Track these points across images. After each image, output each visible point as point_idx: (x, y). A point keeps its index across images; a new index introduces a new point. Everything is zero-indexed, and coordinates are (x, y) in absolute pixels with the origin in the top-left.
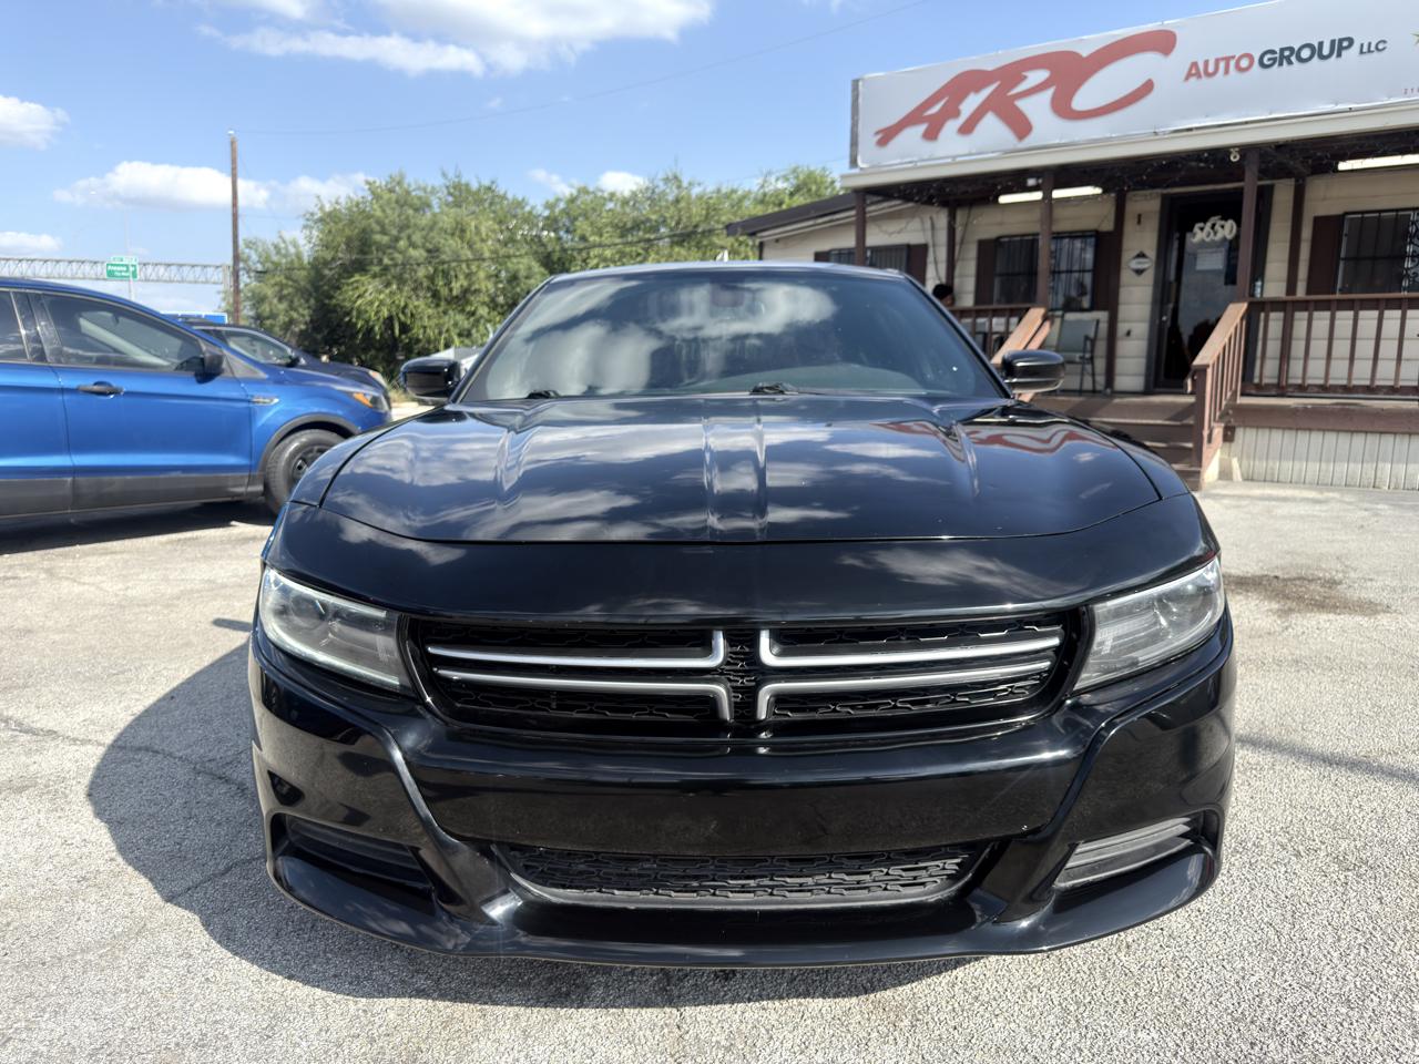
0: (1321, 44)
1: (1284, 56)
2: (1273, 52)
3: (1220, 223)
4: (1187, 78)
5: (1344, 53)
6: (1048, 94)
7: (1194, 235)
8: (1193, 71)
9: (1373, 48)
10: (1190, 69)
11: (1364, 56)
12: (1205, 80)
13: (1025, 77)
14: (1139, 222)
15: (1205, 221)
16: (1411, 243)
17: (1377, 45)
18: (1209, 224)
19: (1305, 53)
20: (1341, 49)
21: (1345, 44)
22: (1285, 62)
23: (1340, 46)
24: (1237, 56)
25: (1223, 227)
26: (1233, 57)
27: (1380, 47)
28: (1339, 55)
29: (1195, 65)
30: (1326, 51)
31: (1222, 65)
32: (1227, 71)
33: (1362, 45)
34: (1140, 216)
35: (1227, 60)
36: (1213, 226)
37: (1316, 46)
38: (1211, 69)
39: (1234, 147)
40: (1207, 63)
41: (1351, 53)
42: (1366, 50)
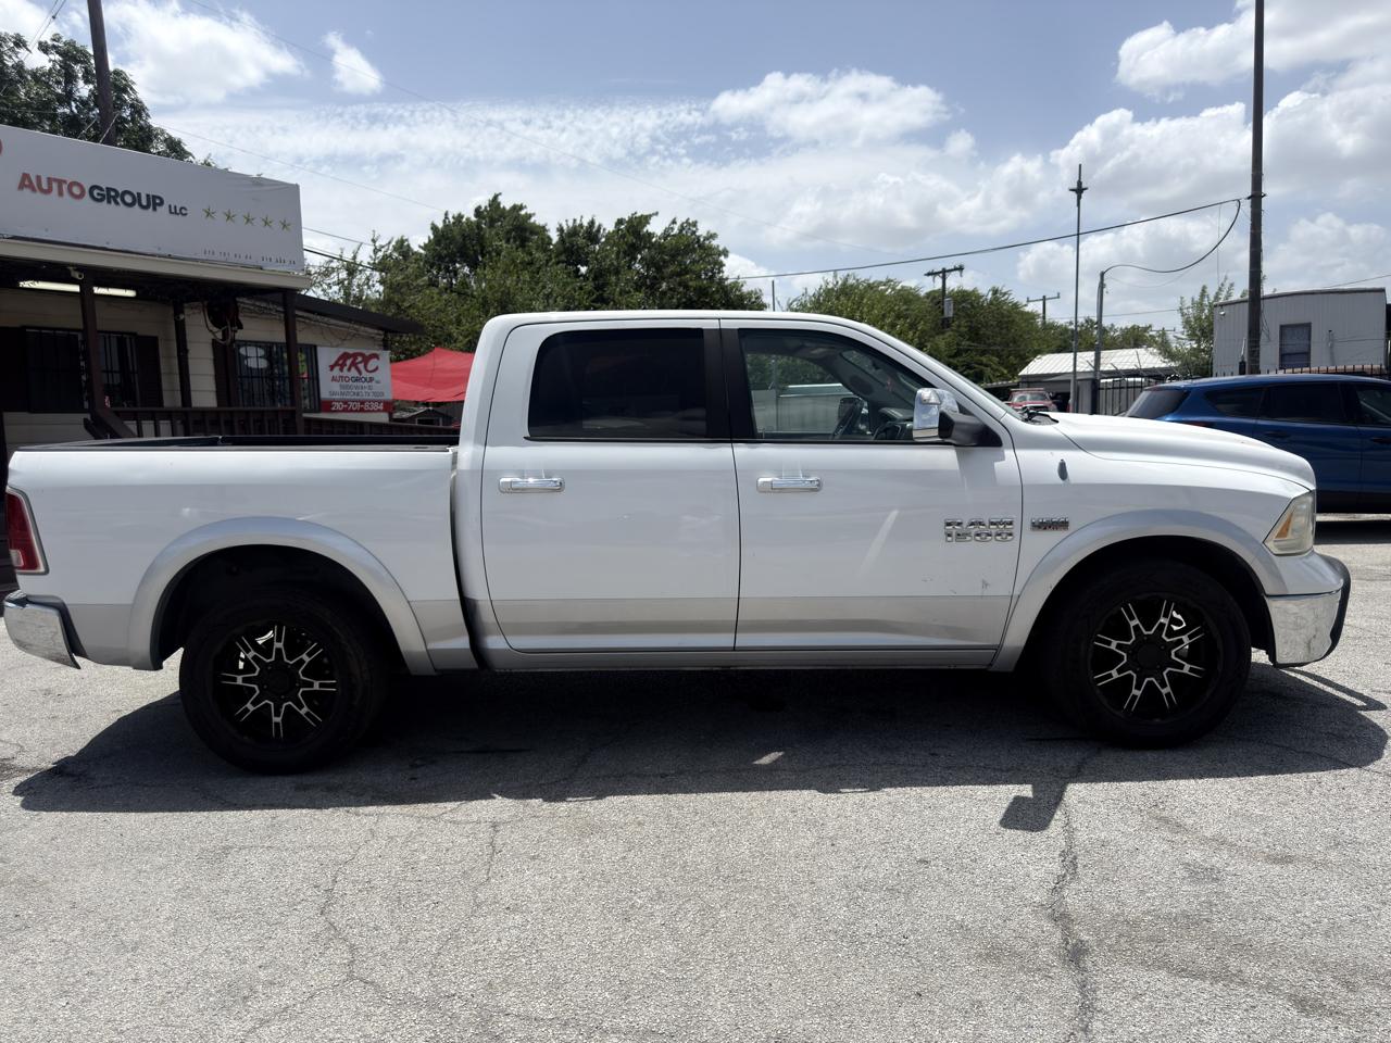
0: (139, 194)
1: (109, 196)
2: (101, 189)
4: (22, 186)
5: (158, 208)
8: (27, 183)
9: (178, 211)
10: (23, 180)
11: (173, 216)
12: (38, 194)
16: (84, 359)
17: (181, 209)
20: (155, 204)
22: (112, 202)
23: (154, 202)
24: (68, 182)
26: (65, 182)
27: (183, 211)
28: (155, 209)
29: (26, 176)
30: (144, 203)
31: (55, 185)
32: (61, 193)
33: (170, 206)
35: (60, 182)
37: (136, 195)
38: (45, 186)
39: (73, 265)
40: (39, 178)
41: (163, 210)
42: (173, 211)
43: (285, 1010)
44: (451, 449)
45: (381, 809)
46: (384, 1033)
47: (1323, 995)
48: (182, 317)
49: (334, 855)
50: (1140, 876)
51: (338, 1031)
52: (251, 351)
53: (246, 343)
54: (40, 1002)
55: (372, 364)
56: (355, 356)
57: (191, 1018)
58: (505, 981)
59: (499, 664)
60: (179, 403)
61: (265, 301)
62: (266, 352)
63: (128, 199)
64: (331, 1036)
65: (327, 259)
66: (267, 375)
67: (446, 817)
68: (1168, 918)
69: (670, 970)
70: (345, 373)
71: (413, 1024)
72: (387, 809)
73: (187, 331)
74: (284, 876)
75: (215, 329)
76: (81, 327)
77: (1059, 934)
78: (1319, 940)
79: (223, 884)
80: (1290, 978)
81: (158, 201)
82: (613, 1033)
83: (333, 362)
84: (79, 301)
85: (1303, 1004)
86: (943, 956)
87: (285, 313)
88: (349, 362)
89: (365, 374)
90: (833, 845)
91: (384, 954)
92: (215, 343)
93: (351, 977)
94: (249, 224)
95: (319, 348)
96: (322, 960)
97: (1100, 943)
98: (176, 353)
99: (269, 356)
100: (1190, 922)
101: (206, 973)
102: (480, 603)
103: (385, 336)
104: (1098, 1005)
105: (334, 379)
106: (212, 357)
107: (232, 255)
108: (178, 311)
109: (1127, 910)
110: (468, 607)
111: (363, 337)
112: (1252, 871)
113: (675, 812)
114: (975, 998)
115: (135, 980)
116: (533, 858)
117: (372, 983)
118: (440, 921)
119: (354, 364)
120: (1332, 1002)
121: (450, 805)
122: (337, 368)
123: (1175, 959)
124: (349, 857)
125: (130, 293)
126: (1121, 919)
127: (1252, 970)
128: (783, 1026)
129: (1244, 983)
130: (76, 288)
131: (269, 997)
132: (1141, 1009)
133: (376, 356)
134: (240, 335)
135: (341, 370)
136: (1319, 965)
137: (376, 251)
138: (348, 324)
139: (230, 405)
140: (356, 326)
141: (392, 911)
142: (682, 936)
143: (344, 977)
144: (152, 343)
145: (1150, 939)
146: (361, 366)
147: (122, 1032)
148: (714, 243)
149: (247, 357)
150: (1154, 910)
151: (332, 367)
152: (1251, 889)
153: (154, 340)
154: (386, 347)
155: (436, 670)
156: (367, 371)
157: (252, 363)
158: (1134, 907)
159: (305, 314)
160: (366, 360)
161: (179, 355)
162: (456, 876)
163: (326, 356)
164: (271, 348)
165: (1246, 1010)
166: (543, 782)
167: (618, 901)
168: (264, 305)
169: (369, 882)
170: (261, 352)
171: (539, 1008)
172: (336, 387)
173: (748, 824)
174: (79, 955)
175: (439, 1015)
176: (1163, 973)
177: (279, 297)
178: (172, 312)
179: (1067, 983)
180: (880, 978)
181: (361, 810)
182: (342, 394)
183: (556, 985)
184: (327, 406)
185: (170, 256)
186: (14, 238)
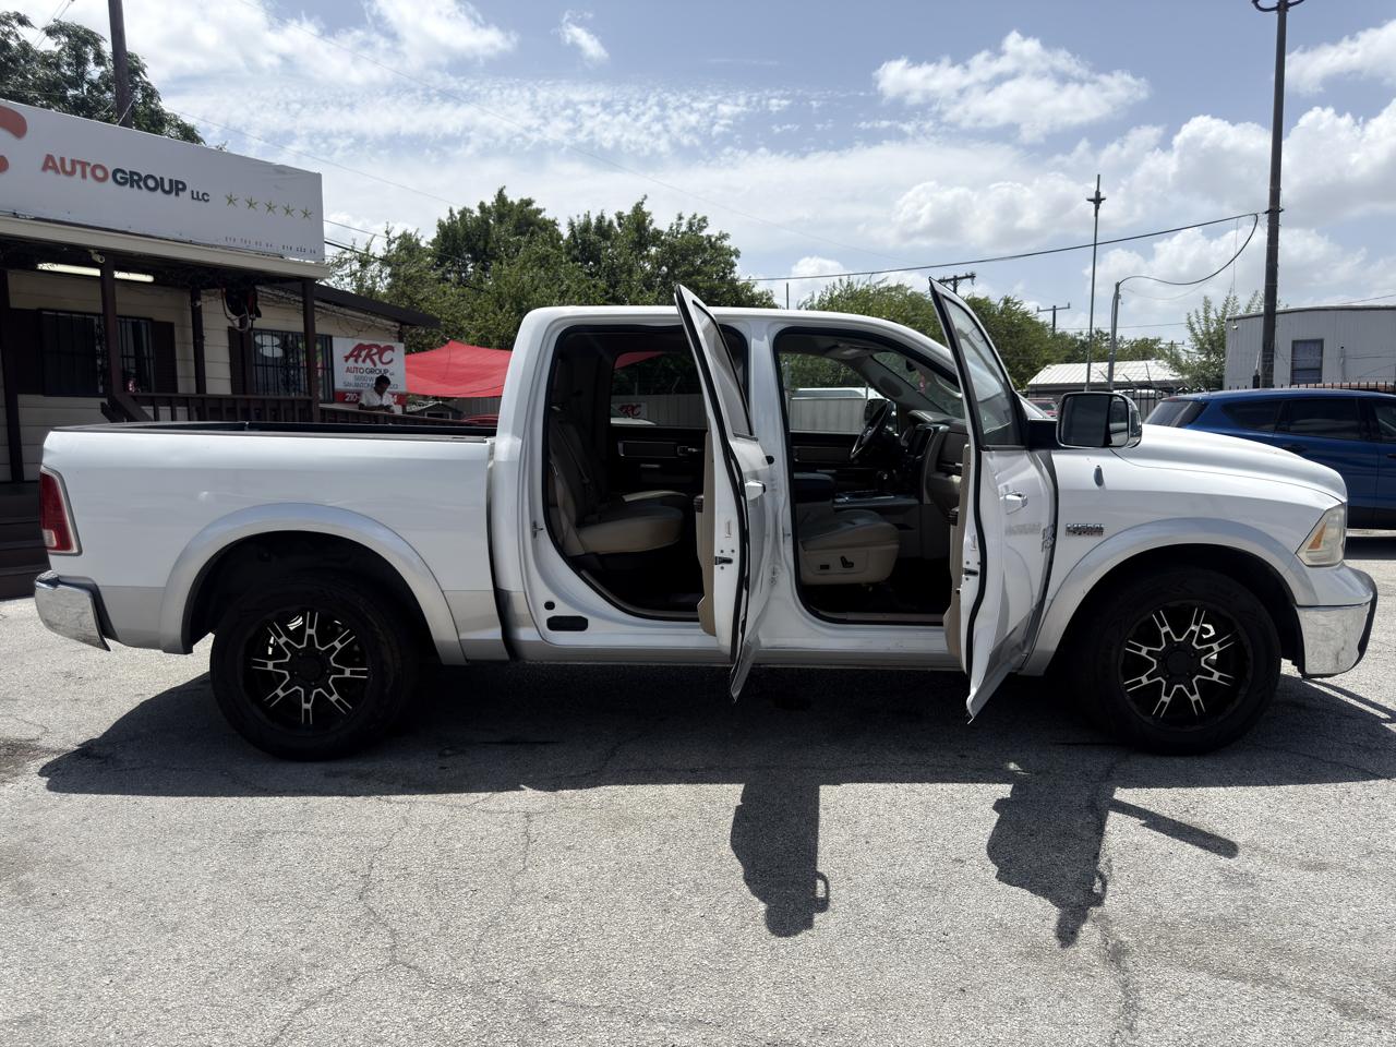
0: (162, 179)
1: (132, 179)
2: (124, 172)
4: (45, 167)
5: (180, 193)
8: (50, 164)
9: (200, 197)
10: (47, 162)
12: (62, 176)
16: (100, 344)
17: (203, 194)
20: (177, 190)
22: (135, 186)
23: (177, 187)
24: (92, 164)
26: (89, 164)
27: (205, 198)
28: (177, 194)
29: (49, 158)
30: (167, 187)
31: (78, 168)
32: (84, 176)
33: (192, 192)
35: (84, 165)
37: (159, 179)
38: (68, 168)
39: (95, 248)
40: (62, 160)
41: (185, 195)
42: (196, 197)
43: (331, 992)
44: (489, 440)
45: (413, 798)
46: (431, 1017)
47: (1364, 1000)
48: (199, 304)
49: (368, 841)
50: (1175, 880)
51: (384, 1014)
52: (267, 340)
53: (262, 332)
54: (83, 979)
55: (387, 356)
56: (370, 347)
57: (236, 998)
58: (548, 968)
59: (530, 655)
60: (194, 391)
61: (283, 289)
62: (281, 340)
63: (151, 183)
64: (378, 1018)
65: (340, 250)
66: (284, 364)
67: (479, 806)
68: (1206, 920)
69: (712, 961)
70: (360, 364)
71: (459, 1009)
72: (420, 798)
73: (204, 318)
74: (320, 861)
75: (233, 317)
76: (100, 311)
77: (1098, 935)
78: (1357, 946)
79: (259, 867)
80: (1331, 982)
81: (180, 186)
82: (660, 1021)
83: (347, 354)
84: (98, 285)
85: (1344, 1008)
86: (985, 954)
87: (305, 303)
88: (364, 353)
89: (379, 366)
90: (867, 842)
91: (426, 940)
92: (231, 330)
93: (394, 961)
94: (271, 212)
95: (334, 339)
96: (363, 944)
97: (1140, 944)
98: (191, 340)
99: (284, 345)
100: (1228, 925)
101: (248, 955)
102: (513, 594)
103: (401, 328)
104: (1142, 1004)
105: (348, 370)
106: (227, 345)
107: (253, 242)
108: (195, 297)
109: (1164, 912)
110: (501, 598)
111: (380, 329)
112: (1288, 877)
113: (707, 807)
114: (1018, 995)
115: (177, 960)
116: (569, 848)
117: (415, 968)
118: (479, 908)
119: (369, 356)
120: (1374, 1006)
121: (482, 795)
122: (352, 359)
123: (1216, 962)
124: (384, 844)
125: (149, 279)
126: (1159, 921)
127: (1291, 974)
128: (828, 1018)
129: (1285, 986)
130: (96, 272)
131: (313, 980)
132: (1184, 1009)
133: (391, 348)
134: (258, 323)
135: (356, 361)
136: (1358, 970)
137: (390, 243)
138: (364, 316)
139: (245, 393)
140: (373, 318)
141: (431, 898)
142: (722, 928)
143: (387, 961)
144: (168, 328)
145: (1190, 941)
146: (376, 358)
147: (168, 1011)
148: (726, 243)
149: (262, 346)
150: (1192, 913)
151: (347, 358)
152: (1287, 895)
153: (170, 326)
154: (401, 340)
155: (467, 660)
156: (383, 363)
157: (267, 352)
158: (1172, 910)
159: (322, 304)
160: (381, 351)
161: (194, 342)
162: (492, 865)
163: (342, 347)
164: (286, 337)
165: (1289, 1013)
166: (572, 774)
167: (656, 893)
168: (282, 294)
169: (405, 869)
170: (277, 341)
171: (584, 996)
172: (351, 378)
173: (781, 819)
174: (119, 934)
175: (484, 1001)
176: (1204, 975)
177: (297, 286)
178: (190, 298)
179: (1109, 982)
180: (922, 973)
181: (393, 798)
182: (356, 385)
183: (599, 974)
184: (340, 397)
185: (191, 242)
186: (36, 219)
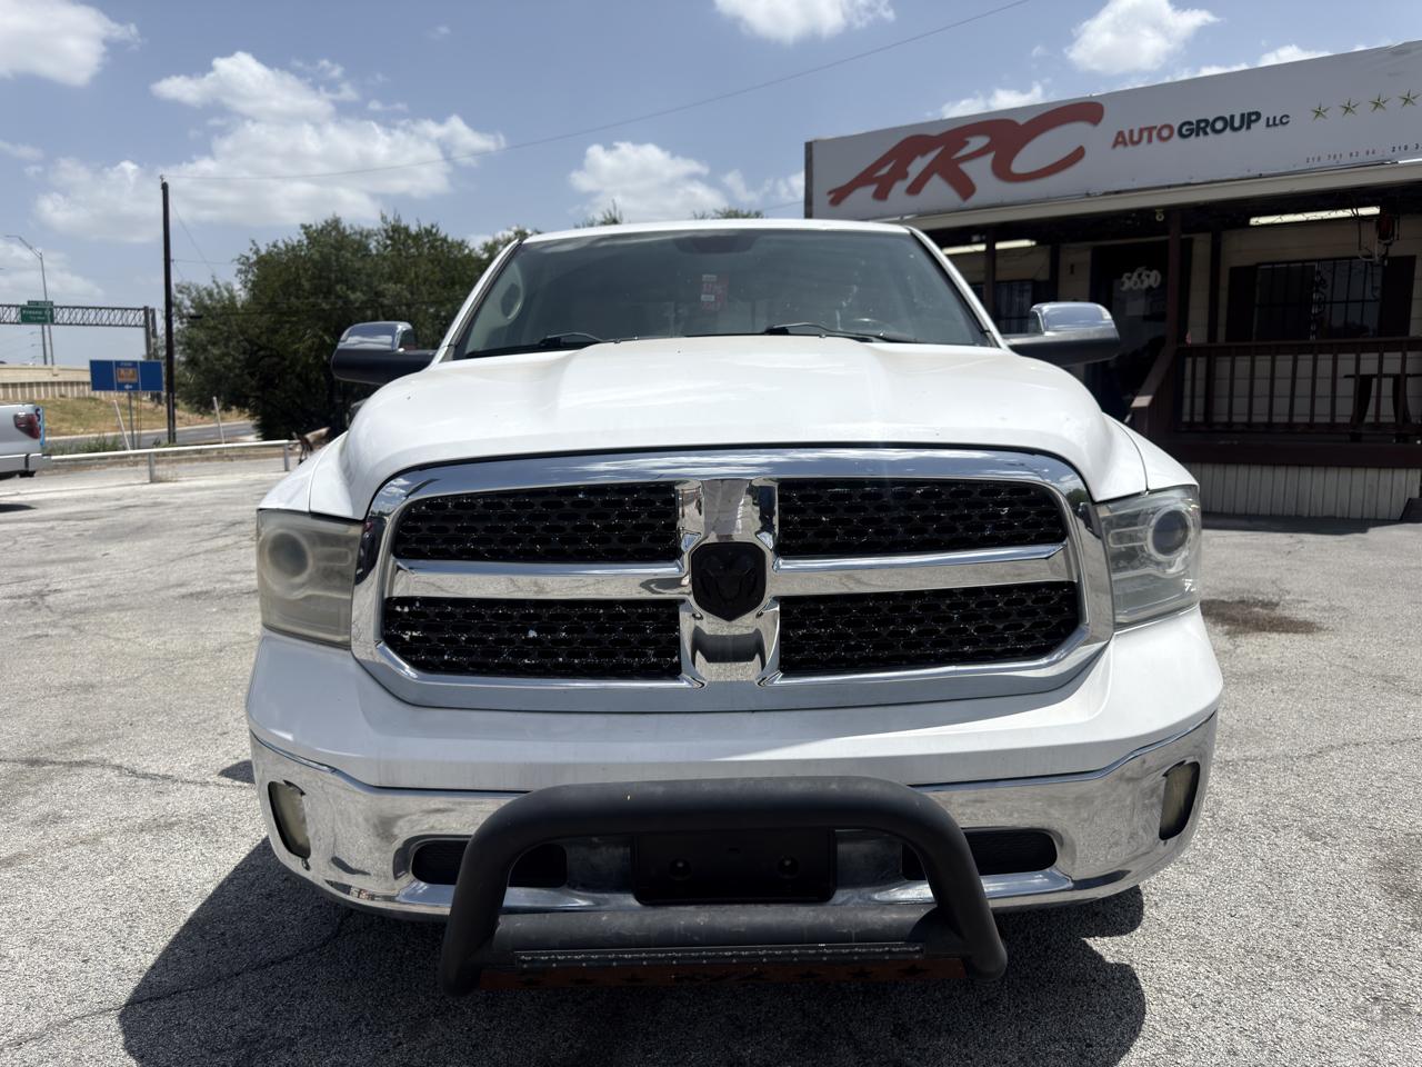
0: (1232, 117)
1: (1199, 128)
2: (1190, 123)
3: (1145, 273)
4: (1116, 144)
5: (1253, 126)
6: (989, 158)
7: (1123, 284)
8: (1120, 139)
9: (1277, 122)
10: (1117, 139)
11: (1269, 129)
12: (1130, 148)
13: (967, 143)
14: (1072, 272)
15: (1132, 272)
16: (1317, 291)
17: (1281, 118)
18: (1136, 274)
19: (1219, 125)
20: (1250, 122)
21: (1253, 117)
22: (1201, 133)
23: (1249, 119)
24: (1159, 126)
25: (1148, 276)
26: (1155, 127)
27: (1284, 121)
28: (1249, 127)
29: (1121, 134)
30: (1237, 124)
31: (1145, 135)
32: (1150, 140)
33: (1268, 119)
34: (1072, 266)
35: (1150, 130)
36: (1140, 275)
37: (1228, 118)
38: (1136, 138)
39: (1159, 208)
40: (1131, 132)
41: (1259, 127)
42: (1272, 123)
185: (1261, 176)
186: (1106, 194)
